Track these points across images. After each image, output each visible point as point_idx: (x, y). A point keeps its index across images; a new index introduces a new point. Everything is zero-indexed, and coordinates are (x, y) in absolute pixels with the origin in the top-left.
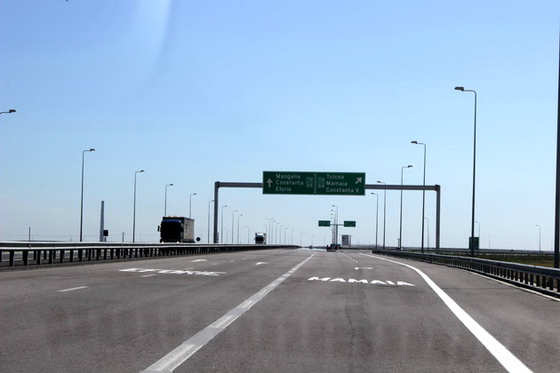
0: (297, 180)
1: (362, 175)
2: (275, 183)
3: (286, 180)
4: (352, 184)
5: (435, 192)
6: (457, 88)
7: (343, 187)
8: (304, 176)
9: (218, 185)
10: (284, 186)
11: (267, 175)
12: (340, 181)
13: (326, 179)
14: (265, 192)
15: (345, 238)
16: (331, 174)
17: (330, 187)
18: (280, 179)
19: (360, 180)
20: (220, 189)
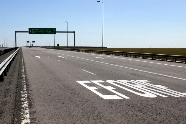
0: (38, 30)
1: (55, 29)
2: (32, 31)
3: (35, 30)
4: (52, 31)
5: (73, 33)
6: (98, 1)
7: (50, 32)
8: (40, 29)
9: (16, 32)
10: (34, 32)
11: (30, 29)
12: (49, 30)
13: (46, 30)
14: (29, 34)
15: (32, 45)
16: (47, 29)
17: (47, 32)
18: (33, 30)
19: (54, 30)
20: (17, 33)
